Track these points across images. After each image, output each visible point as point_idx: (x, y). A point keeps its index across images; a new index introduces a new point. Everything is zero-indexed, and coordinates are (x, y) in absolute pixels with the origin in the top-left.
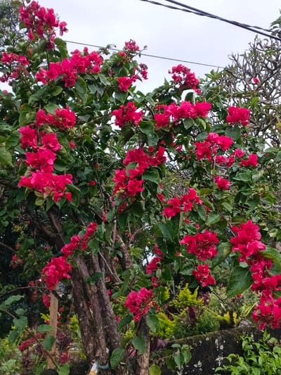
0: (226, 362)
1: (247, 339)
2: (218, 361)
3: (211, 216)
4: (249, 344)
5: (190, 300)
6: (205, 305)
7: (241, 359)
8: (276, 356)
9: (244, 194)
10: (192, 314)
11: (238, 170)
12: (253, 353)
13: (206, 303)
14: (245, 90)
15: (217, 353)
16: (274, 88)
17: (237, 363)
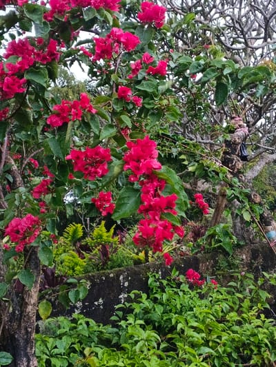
0: (129, 300)
1: (155, 276)
2: (121, 298)
3: (105, 129)
4: (155, 281)
5: (105, 238)
6: (120, 244)
7: (144, 296)
8: (181, 294)
9: (147, 106)
10: (104, 252)
11: (144, 78)
12: (159, 290)
13: (122, 242)
14: (182, 4)
15: (121, 290)
16: (215, 6)
17: (139, 299)
